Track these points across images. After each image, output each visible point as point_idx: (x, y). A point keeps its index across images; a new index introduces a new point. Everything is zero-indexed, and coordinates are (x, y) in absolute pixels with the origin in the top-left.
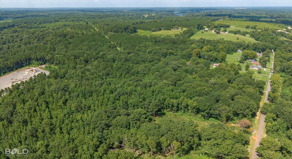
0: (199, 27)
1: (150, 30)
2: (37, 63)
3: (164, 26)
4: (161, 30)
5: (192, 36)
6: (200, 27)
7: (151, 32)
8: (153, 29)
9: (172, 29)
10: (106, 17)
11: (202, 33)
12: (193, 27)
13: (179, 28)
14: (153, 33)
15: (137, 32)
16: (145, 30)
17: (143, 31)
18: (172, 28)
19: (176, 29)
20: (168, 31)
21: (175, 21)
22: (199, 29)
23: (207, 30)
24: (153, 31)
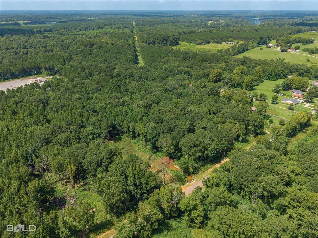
0: (261, 41)
1: (195, 42)
2: (46, 73)
3: (217, 38)
4: (209, 42)
5: (243, 53)
6: (263, 41)
7: (195, 45)
8: (199, 41)
9: (223, 42)
10: (158, 24)
11: (261, 49)
12: (253, 41)
13: (234, 41)
14: (197, 46)
15: (178, 44)
16: (190, 42)
17: (187, 44)
18: (225, 41)
19: (228, 42)
20: (218, 45)
21: (238, 31)
22: (261, 43)
23: (270, 46)
24: (198, 44)
